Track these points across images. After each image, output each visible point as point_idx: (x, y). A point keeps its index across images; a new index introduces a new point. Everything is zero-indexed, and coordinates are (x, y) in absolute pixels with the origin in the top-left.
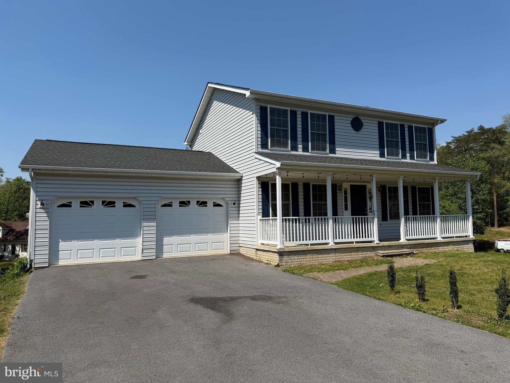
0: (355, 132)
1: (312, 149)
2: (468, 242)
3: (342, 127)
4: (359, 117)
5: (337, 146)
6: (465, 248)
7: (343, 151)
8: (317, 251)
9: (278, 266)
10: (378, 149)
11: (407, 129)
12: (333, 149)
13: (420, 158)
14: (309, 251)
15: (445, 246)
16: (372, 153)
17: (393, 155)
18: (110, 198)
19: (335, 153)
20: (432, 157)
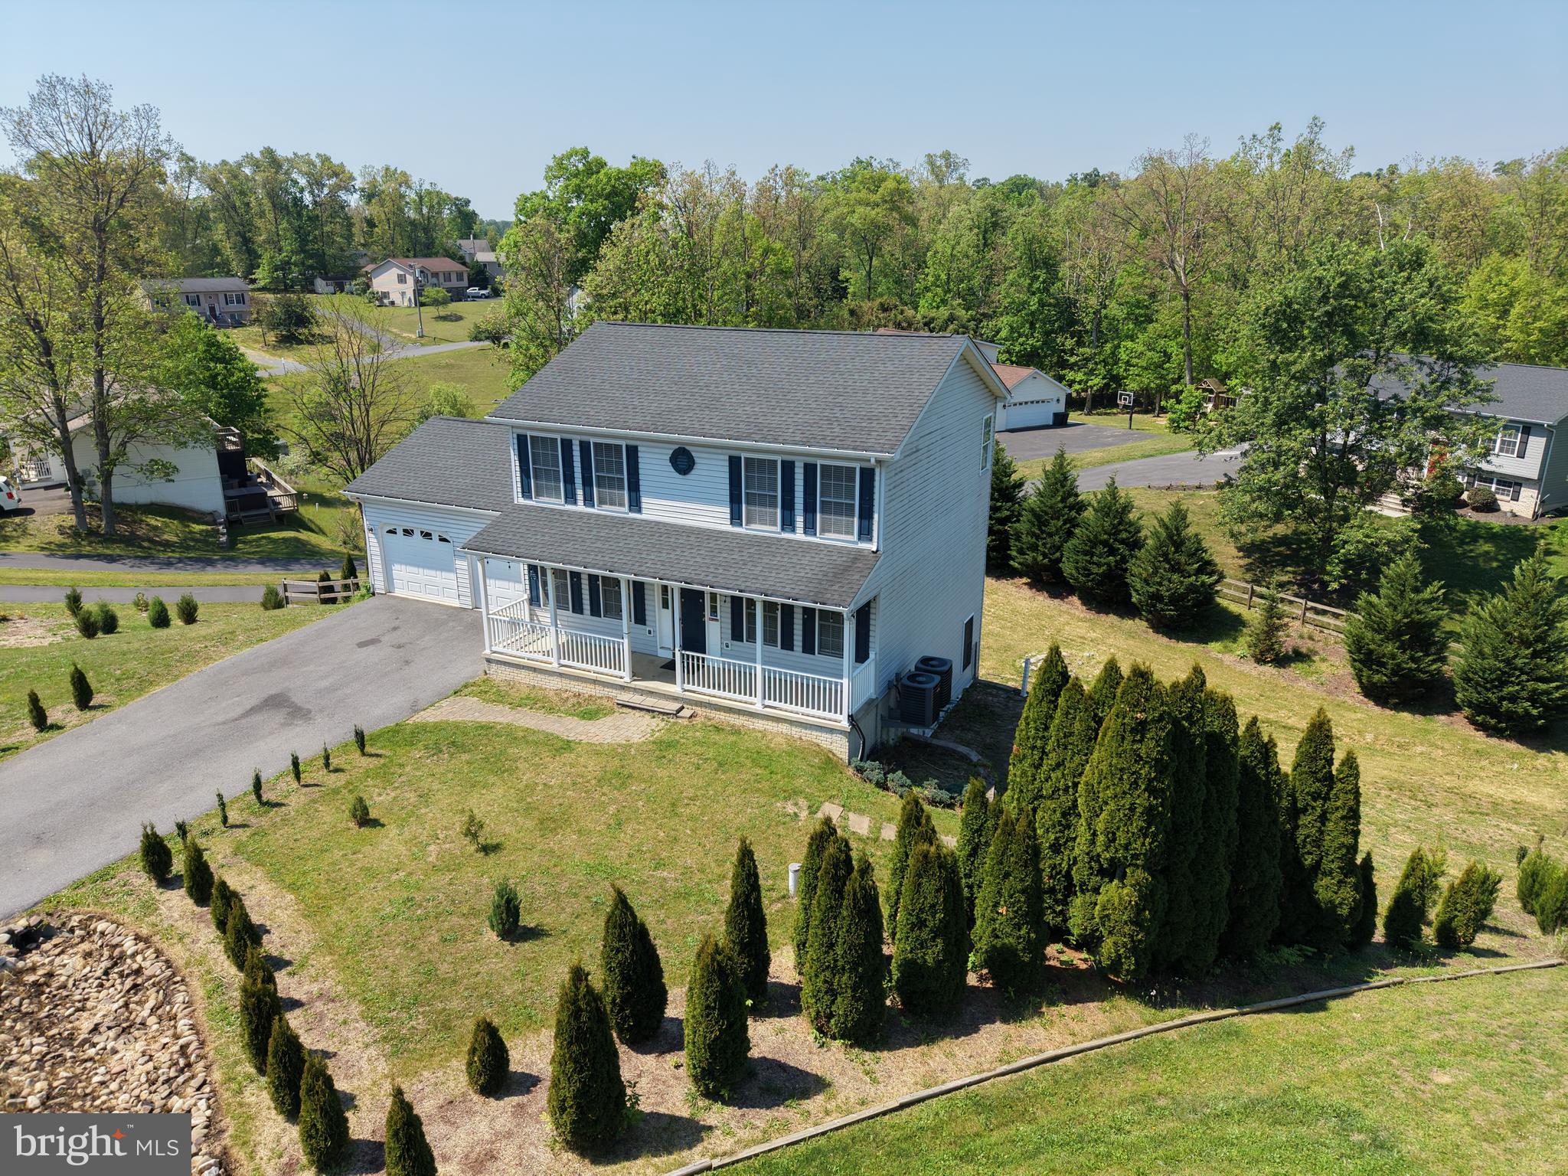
0: (679, 476)
1: (601, 502)
2: (831, 731)
3: (654, 465)
4: (687, 448)
5: (644, 500)
6: (825, 740)
7: (655, 509)
8: (535, 670)
9: (486, 673)
10: (728, 510)
11: (802, 471)
12: (635, 505)
13: (835, 532)
14: (524, 667)
15: (770, 723)
16: (714, 517)
17: (763, 522)
18: (427, 529)
19: (639, 511)
20: (865, 533)
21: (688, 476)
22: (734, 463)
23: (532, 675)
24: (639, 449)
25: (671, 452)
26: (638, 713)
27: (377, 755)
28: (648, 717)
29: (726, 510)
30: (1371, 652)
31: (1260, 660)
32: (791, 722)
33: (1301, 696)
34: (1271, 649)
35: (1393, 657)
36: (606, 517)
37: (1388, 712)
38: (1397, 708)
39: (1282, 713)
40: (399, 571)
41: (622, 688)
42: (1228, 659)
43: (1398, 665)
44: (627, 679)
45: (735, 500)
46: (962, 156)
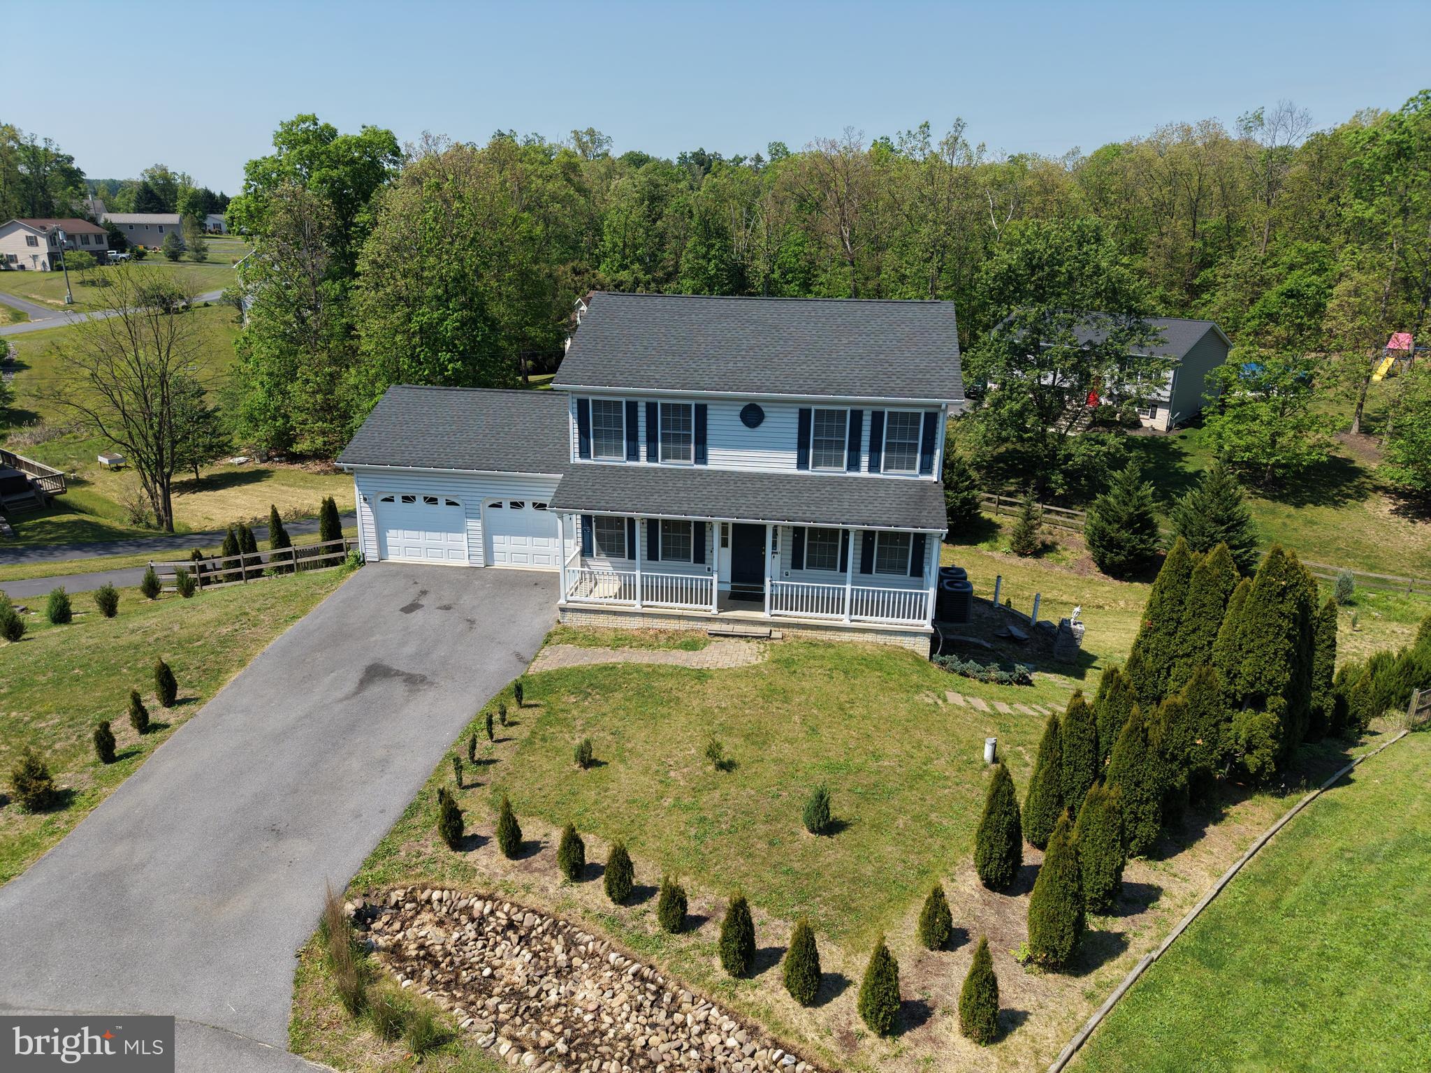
0: (748, 429)
1: (665, 457)
2: (915, 634)
3: (722, 421)
4: (758, 404)
5: (710, 452)
6: (908, 643)
7: (721, 459)
8: (615, 613)
9: (559, 622)
10: (796, 456)
11: (870, 418)
12: (702, 457)
13: (897, 468)
14: (603, 612)
15: (856, 634)
16: (783, 462)
17: (828, 463)
18: (431, 494)
19: (705, 463)
20: (926, 468)
21: (757, 429)
22: (804, 416)
23: (612, 618)
24: (709, 407)
25: (741, 408)
26: (733, 641)
27: (536, 706)
28: (743, 642)
29: (793, 456)
30: (1112, 538)
31: (1022, 554)
32: (877, 632)
33: (1061, 578)
34: (1030, 544)
35: (1129, 540)
36: (670, 470)
37: (1125, 584)
38: (1130, 580)
39: (1055, 593)
40: (395, 537)
41: (709, 620)
42: (997, 555)
43: (1133, 547)
44: (715, 611)
45: (802, 446)
46: (605, 134)
